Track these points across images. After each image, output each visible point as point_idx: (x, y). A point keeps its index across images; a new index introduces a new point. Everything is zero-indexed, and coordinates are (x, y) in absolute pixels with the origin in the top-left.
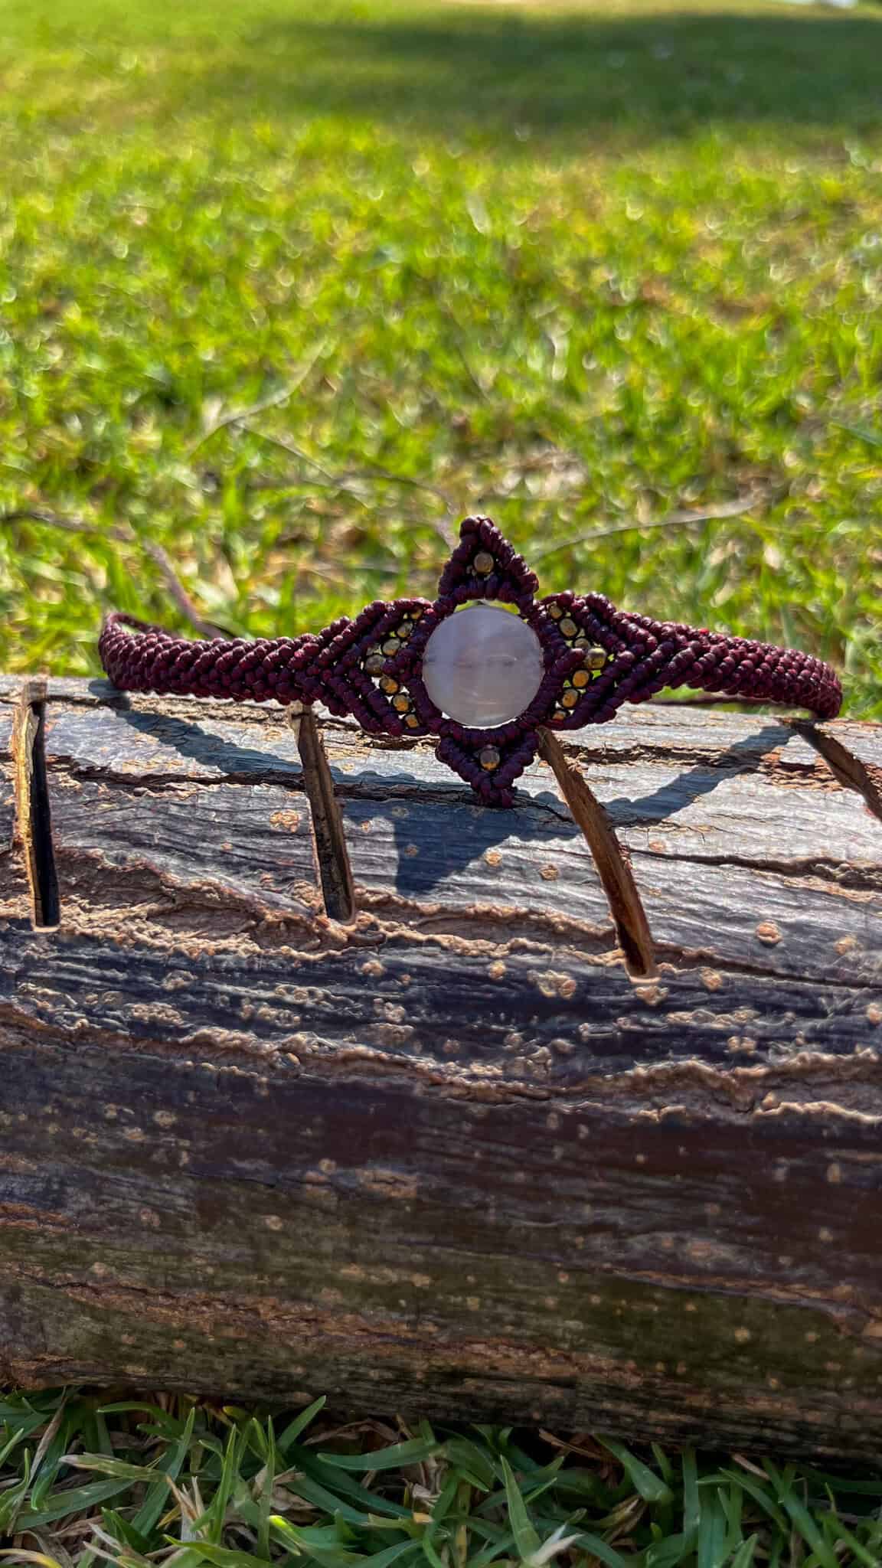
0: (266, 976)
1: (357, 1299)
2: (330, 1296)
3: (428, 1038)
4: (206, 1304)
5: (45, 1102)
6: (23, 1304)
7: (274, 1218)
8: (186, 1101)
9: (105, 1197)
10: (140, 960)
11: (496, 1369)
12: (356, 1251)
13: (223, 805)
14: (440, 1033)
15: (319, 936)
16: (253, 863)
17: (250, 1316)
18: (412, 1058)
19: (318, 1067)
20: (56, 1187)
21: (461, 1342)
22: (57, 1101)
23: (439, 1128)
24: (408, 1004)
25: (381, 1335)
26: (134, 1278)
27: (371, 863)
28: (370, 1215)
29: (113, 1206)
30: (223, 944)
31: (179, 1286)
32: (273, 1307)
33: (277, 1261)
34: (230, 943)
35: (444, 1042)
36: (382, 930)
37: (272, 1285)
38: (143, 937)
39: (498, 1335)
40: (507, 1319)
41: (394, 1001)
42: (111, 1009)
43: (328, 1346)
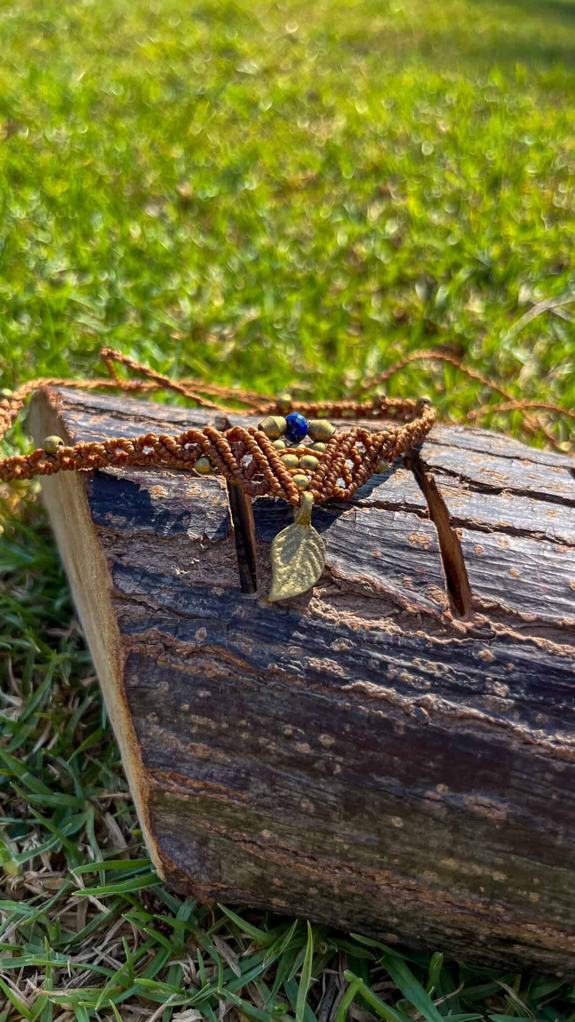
0: (406, 650)
1: (449, 881)
2: (429, 876)
3: (524, 710)
4: (338, 868)
5: (242, 718)
6: (209, 848)
7: (398, 819)
8: (343, 729)
9: (277, 787)
10: (315, 627)
11: (539, 941)
12: (454, 849)
13: (374, 524)
14: (534, 708)
15: (446, 627)
16: (397, 568)
17: (370, 881)
18: (513, 724)
19: (441, 720)
20: (243, 775)
21: (519, 921)
22: (250, 717)
23: (527, 774)
24: (511, 684)
25: (460, 907)
26: (292, 843)
27: (483, 579)
28: (470, 827)
29: (283, 794)
30: (376, 623)
31: (321, 853)
32: (387, 878)
33: (396, 847)
34: (381, 623)
35: (536, 715)
36: (493, 629)
37: (388, 863)
38: (318, 611)
39: (549, 921)
40: (557, 911)
41: (502, 681)
42: (294, 659)
43: (421, 908)
